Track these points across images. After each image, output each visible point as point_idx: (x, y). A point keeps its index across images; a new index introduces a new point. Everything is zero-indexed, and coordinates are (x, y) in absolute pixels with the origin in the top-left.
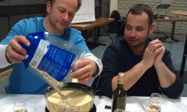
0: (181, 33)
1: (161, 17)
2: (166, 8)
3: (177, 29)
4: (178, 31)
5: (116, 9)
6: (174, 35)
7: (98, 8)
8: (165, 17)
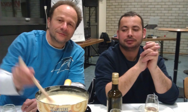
0: (170, 52)
1: (149, 36)
2: (153, 29)
3: (166, 48)
4: (167, 50)
5: (105, 32)
6: (163, 54)
7: (87, 29)
8: (153, 37)
